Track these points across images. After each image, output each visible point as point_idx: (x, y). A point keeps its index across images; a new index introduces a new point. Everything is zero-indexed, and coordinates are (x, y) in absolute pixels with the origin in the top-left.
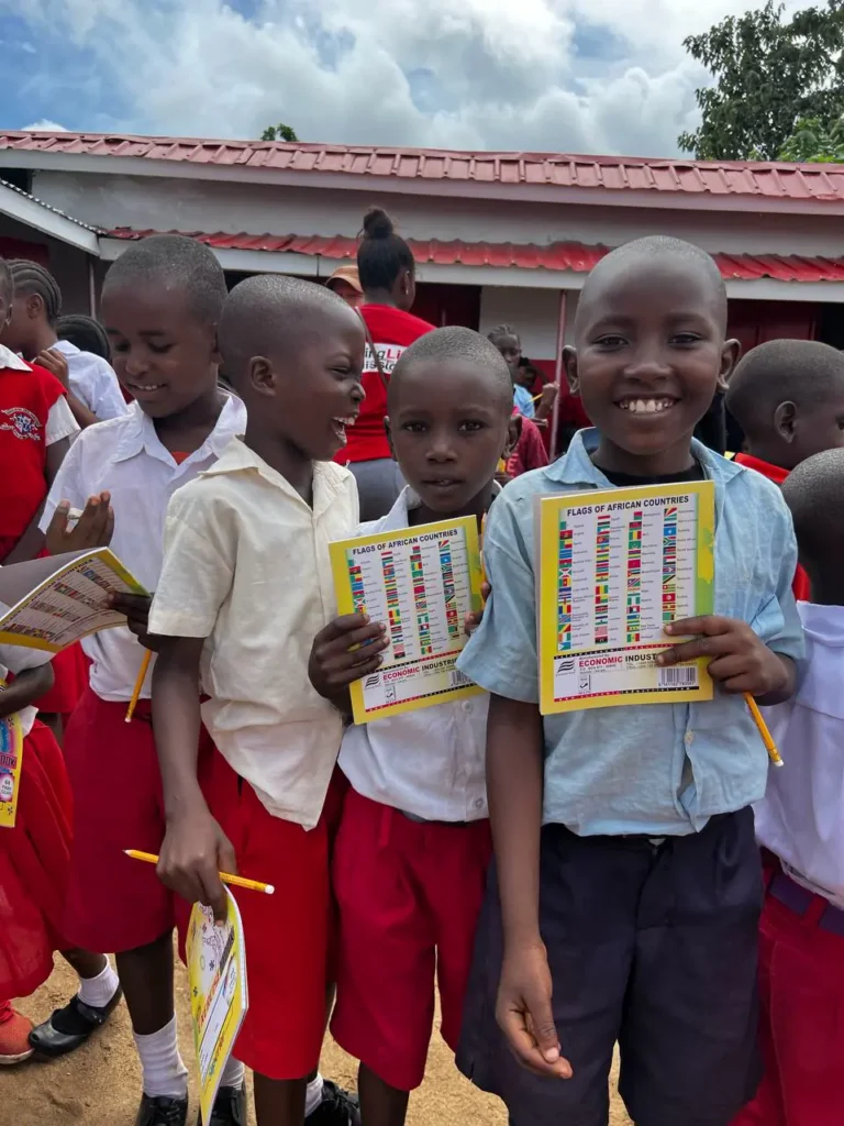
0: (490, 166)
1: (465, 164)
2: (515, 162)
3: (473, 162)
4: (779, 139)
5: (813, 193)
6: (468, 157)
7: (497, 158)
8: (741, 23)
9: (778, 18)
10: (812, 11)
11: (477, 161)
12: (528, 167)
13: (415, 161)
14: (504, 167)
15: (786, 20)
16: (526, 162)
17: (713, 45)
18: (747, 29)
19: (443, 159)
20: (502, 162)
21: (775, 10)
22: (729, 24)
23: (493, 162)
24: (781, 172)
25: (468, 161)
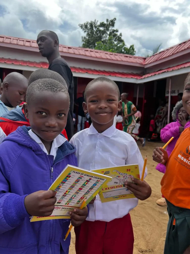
0: (23, 42)
1: (17, 41)
2: (30, 42)
3: (18, 40)
4: (90, 45)
5: (97, 56)
6: (17, 39)
7: (25, 40)
8: (90, 23)
9: (97, 23)
10: (103, 22)
11: (20, 40)
12: (33, 43)
13: (3, 38)
14: (26, 42)
15: (98, 24)
16: (32, 42)
17: (85, 27)
18: (91, 25)
19: (11, 39)
20: (26, 41)
21: (96, 21)
22: (88, 23)
23: (24, 41)
24: (91, 51)
25: (17, 40)
